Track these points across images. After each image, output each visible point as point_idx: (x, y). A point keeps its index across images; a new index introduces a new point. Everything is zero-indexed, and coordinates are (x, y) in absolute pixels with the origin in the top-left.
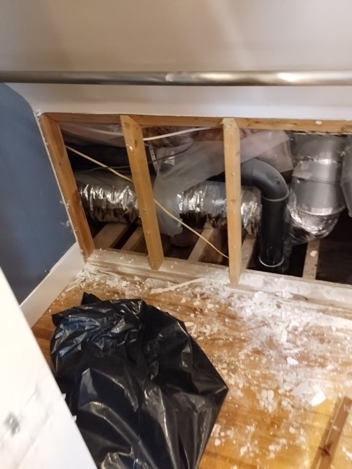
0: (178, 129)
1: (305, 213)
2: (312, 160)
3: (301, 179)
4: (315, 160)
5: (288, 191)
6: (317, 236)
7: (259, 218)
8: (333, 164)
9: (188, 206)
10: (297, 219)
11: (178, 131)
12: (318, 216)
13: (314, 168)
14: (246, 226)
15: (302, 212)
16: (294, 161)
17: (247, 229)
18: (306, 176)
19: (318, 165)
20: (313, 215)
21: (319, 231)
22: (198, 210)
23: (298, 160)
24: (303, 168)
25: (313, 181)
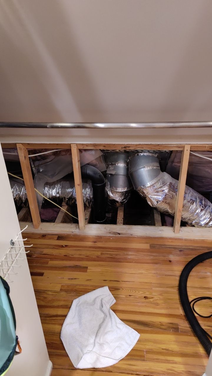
0: (46, 150)
1: (114, 191)
2: (115, 164)
3: (111, 174)
4: (116, 165)
5: (105, 180)
6: (121, 202)
7: (91, 196)
8: (124, 166)
9: (52, 193)
10: (111, 194)
11: (46, 152)
12: (120, 192)
13: (116, 168)
14: (86, 202)
15: (113, 191)
16: (107, 166)
17: (86, 203)
18: (113, 173)
19: (118, 167)
20: (118, 192)
21: (122, 200)
22: (58, 195)
23: (108, 165)
24: (111, 169)
25: (116, 175)
